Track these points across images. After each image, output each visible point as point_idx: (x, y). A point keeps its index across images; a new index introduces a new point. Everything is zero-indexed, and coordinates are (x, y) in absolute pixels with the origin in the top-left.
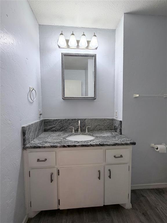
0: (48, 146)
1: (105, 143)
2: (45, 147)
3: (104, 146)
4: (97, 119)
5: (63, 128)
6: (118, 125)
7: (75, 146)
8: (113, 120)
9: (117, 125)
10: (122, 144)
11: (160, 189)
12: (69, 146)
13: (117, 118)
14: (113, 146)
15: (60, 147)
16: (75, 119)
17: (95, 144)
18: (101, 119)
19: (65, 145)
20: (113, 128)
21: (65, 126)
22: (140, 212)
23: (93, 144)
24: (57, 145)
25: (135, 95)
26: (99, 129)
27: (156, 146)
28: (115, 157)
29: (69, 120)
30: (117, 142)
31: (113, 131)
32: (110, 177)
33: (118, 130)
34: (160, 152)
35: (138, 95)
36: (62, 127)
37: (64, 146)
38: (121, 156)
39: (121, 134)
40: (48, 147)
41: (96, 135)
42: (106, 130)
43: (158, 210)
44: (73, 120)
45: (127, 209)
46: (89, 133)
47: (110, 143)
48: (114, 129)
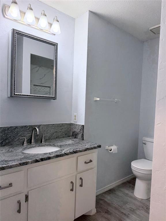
0: (16, 164)
1: (77, 150)
2: (11, 167)
3: (77, 153)
4: (53, 124)
5: (7, 141)
6: (79, 130)
7: (49, 158)
8: (71, 125)
9: (77, 130)
10: (92, 149)
11: (112, 189)
12: (42, 160)
13: (76, 122)
14: (84, 151)
15: (32, 163)
16: (25, 126)
17: (68, 152)
18: (59, 124)
19: (38, 159)
20: (71, 134)
21: (10, 137)
22: (103, 212)
23: (67, 152)
24: (27, 161)
25: (96, 98)
26: (56, 137)
27: (110, 148)
28: (86, 163)
29: (16, 127)
30: (87, 147)
31: (71, 137)
32: (81, 186)
33: (80, 136)
34: (113, 153)
35: (98, 99)
36: (6, 139)
37: (37, 161)
38: (90, 161)
39: (83, 140)
40: (16, 166)
41: (59, 144)
42: (64, 137)
43: (114, 205)
44: (22, 127)
45: (93, 215)
46: (46, 143)
47: (82, 149)
48: (73, 136)
